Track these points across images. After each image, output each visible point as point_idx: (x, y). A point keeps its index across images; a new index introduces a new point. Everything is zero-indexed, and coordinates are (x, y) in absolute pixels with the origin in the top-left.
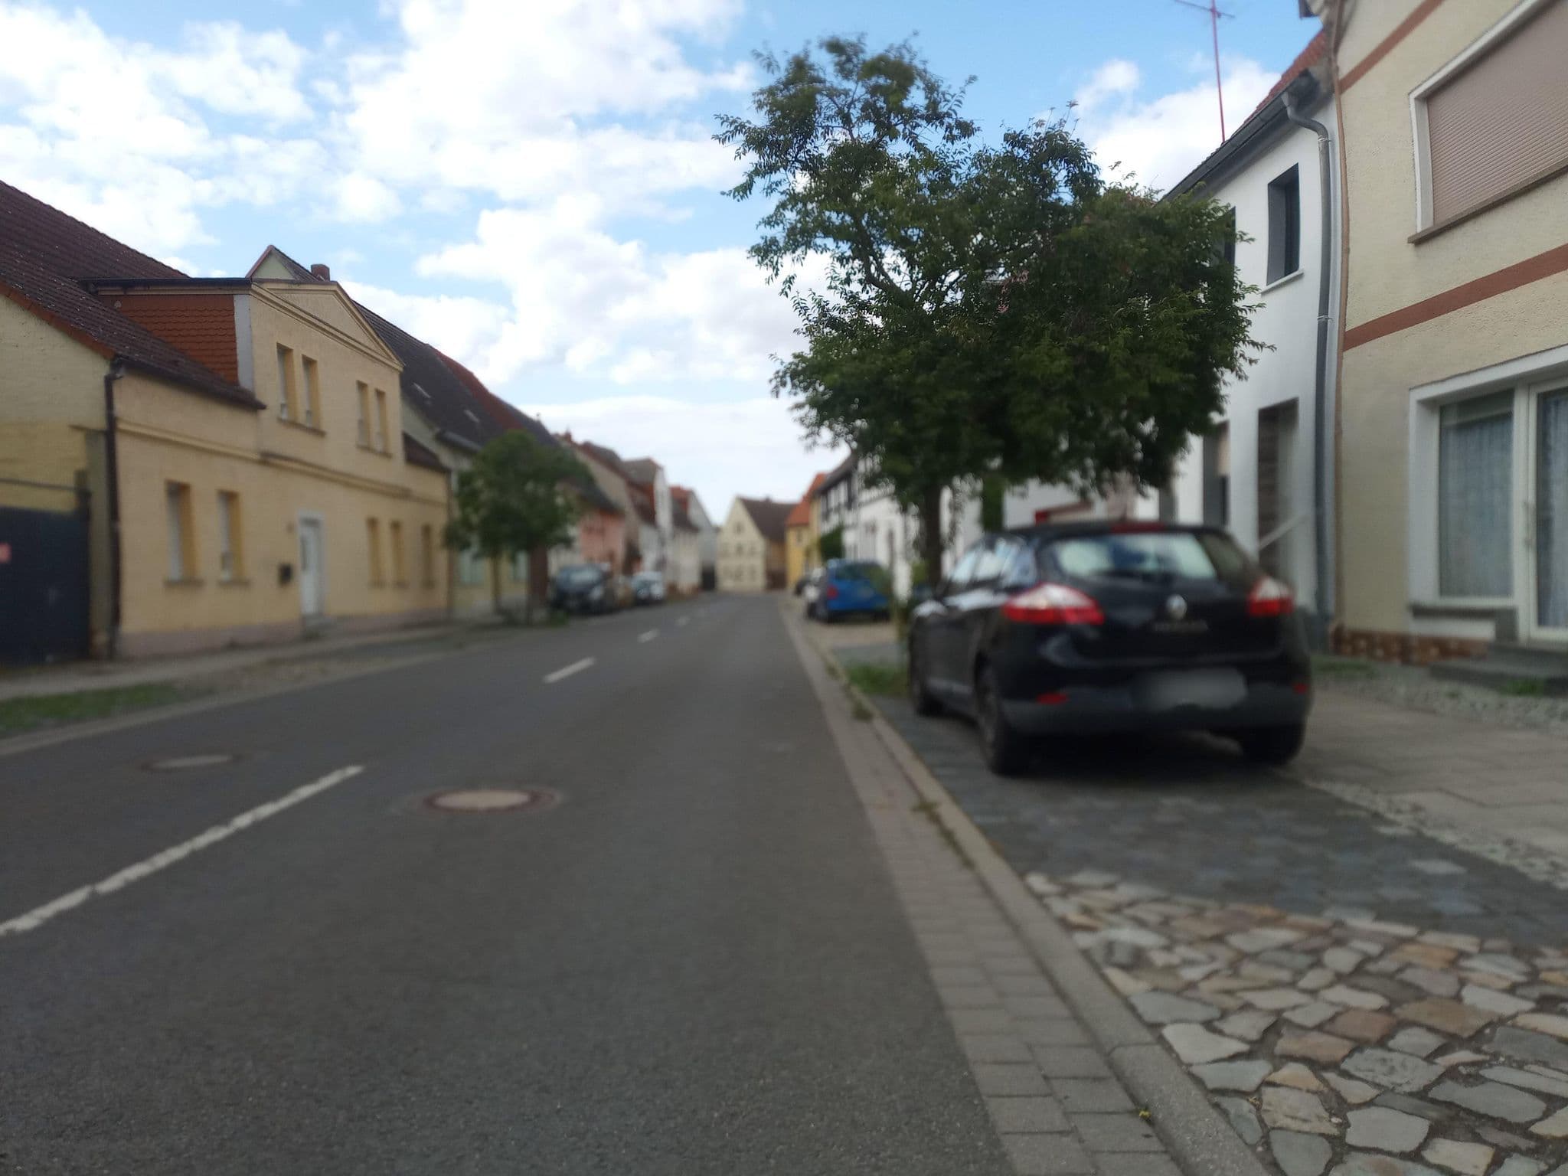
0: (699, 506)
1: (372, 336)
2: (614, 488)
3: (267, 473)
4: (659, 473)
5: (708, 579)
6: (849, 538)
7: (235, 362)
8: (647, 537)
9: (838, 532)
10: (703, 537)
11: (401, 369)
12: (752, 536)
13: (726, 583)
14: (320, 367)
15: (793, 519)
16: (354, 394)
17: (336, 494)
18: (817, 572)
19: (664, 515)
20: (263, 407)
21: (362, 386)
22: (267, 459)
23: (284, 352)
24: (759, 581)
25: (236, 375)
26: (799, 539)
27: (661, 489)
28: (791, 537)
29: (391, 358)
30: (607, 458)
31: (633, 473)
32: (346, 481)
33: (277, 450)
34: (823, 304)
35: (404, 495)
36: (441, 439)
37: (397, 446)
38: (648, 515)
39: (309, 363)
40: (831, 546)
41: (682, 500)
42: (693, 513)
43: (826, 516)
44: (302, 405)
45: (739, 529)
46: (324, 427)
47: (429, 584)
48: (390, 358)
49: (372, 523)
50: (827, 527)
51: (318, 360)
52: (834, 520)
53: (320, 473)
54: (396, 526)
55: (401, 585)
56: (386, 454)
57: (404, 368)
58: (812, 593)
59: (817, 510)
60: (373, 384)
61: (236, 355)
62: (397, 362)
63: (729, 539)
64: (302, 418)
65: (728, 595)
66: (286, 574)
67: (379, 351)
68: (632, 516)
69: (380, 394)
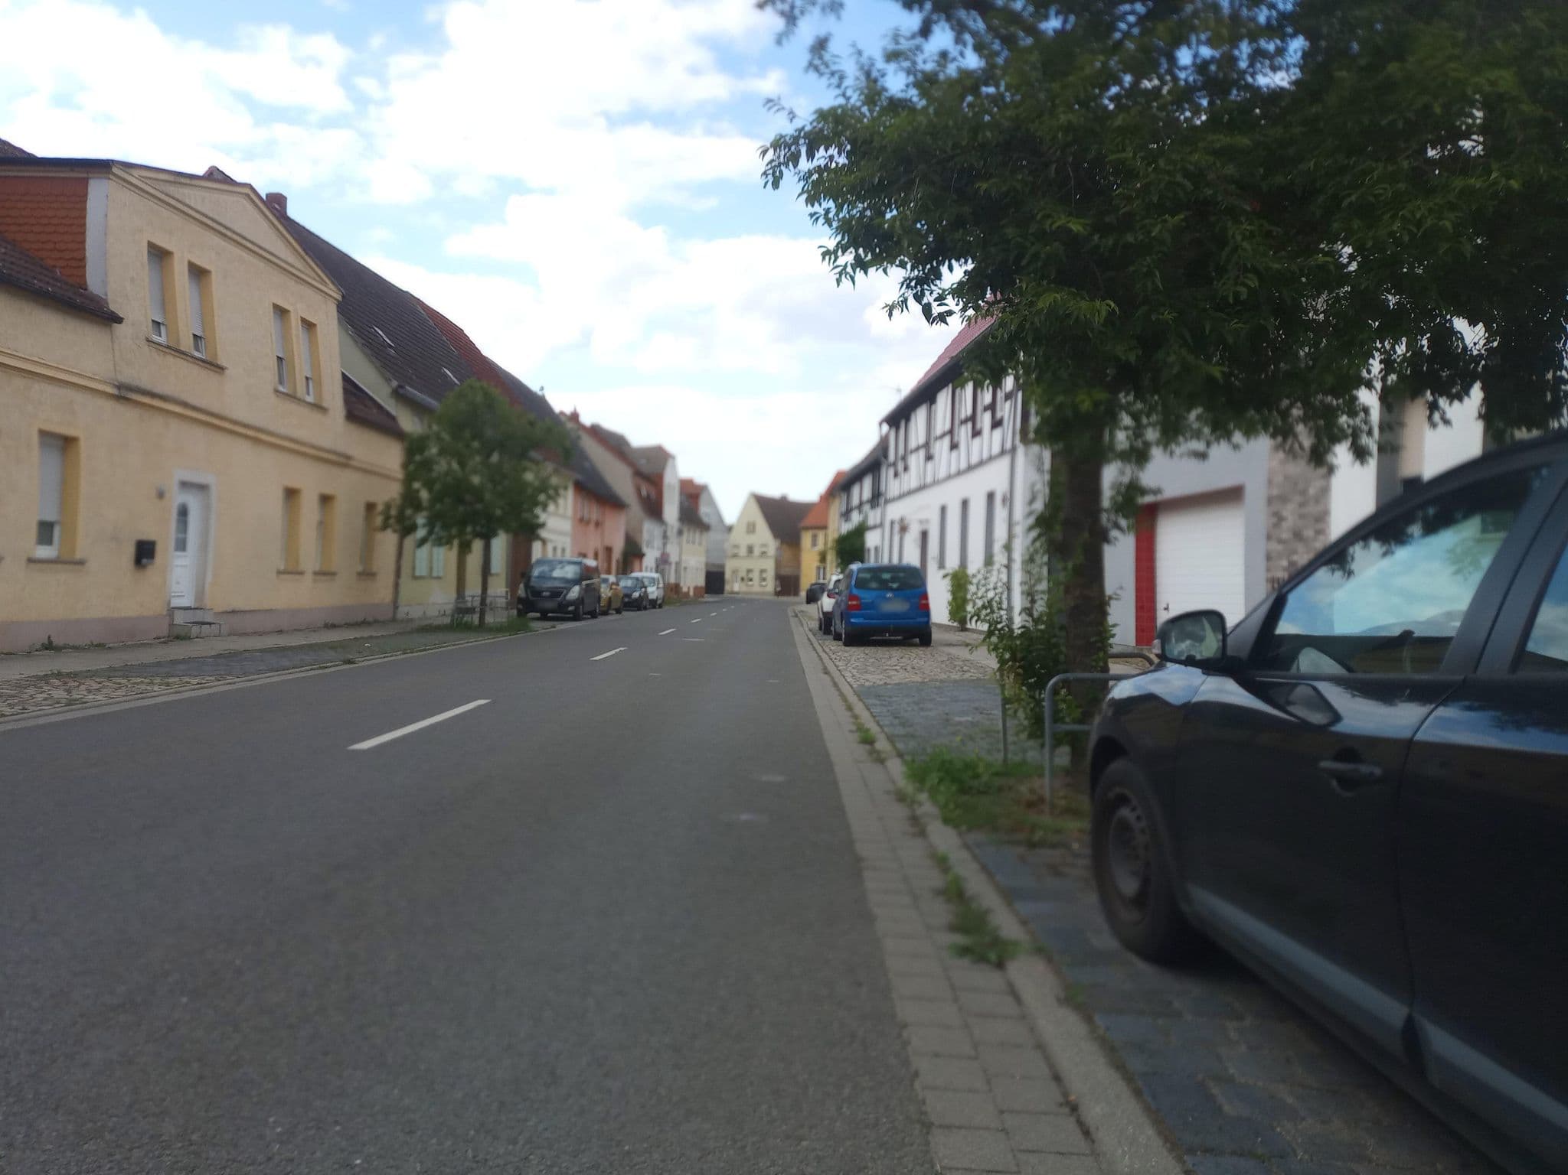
0: (712, 503)
1: (299, 254)
2: (620, 479)
3: (128, 413)
4: (670, 463)
5: (715, 581)
6: (872, 539)
7: (83, 259)
8: (649, 531)
9: (861, 531)
10: (713, 536)
11: (339, 298)
12: (764, 536)
13: (734, 586)
14: (215, 279)
15: (809, 520)
16: (269, 318)
17: (241, 453)
18: (834, 577)
19: (671, 511)
20: (119, 320)
21: (281, 312)
22: (124, 393)
23: (159, 255)
24: (770, 585)
25: (84, 276)
26: (814, 543)
27: (670, 481)
28: (806, 539)
29: (326, 283)
30: (615, 444)
31: (642, 463)
32: (254, 436)
33: (145, 383)
34: (874, 74)
35: (343, 461)
36: (398, 395)
37: (334, 397)
38: (654, 508)
39: (198, 273)
40: (850, 548)
41: (693, 495)
42: (704, 510)
43: (846, 515)
44: (187, 325)
45: (751, 528)
46: (222, 361)
47: (367, 574)
48: (323, 282)
49: (291, 494)
50: (846, 528)
51: (212, 270)
52: (856, 518)
53: (215, 422)
54: (326, 500)
55: (325, 574)
56: (319, 407)
57: (343, 297)
58: (827, 603)
59: (837, 507)
60: (298, 310)
61: (84, 249)
62: (331, 286)
63: (740, 538)
64: (187, 344)
65: (736, 600)
66: (145, 552)
67: (308, 271)
68: (635, 508)
69: (309, 326)
